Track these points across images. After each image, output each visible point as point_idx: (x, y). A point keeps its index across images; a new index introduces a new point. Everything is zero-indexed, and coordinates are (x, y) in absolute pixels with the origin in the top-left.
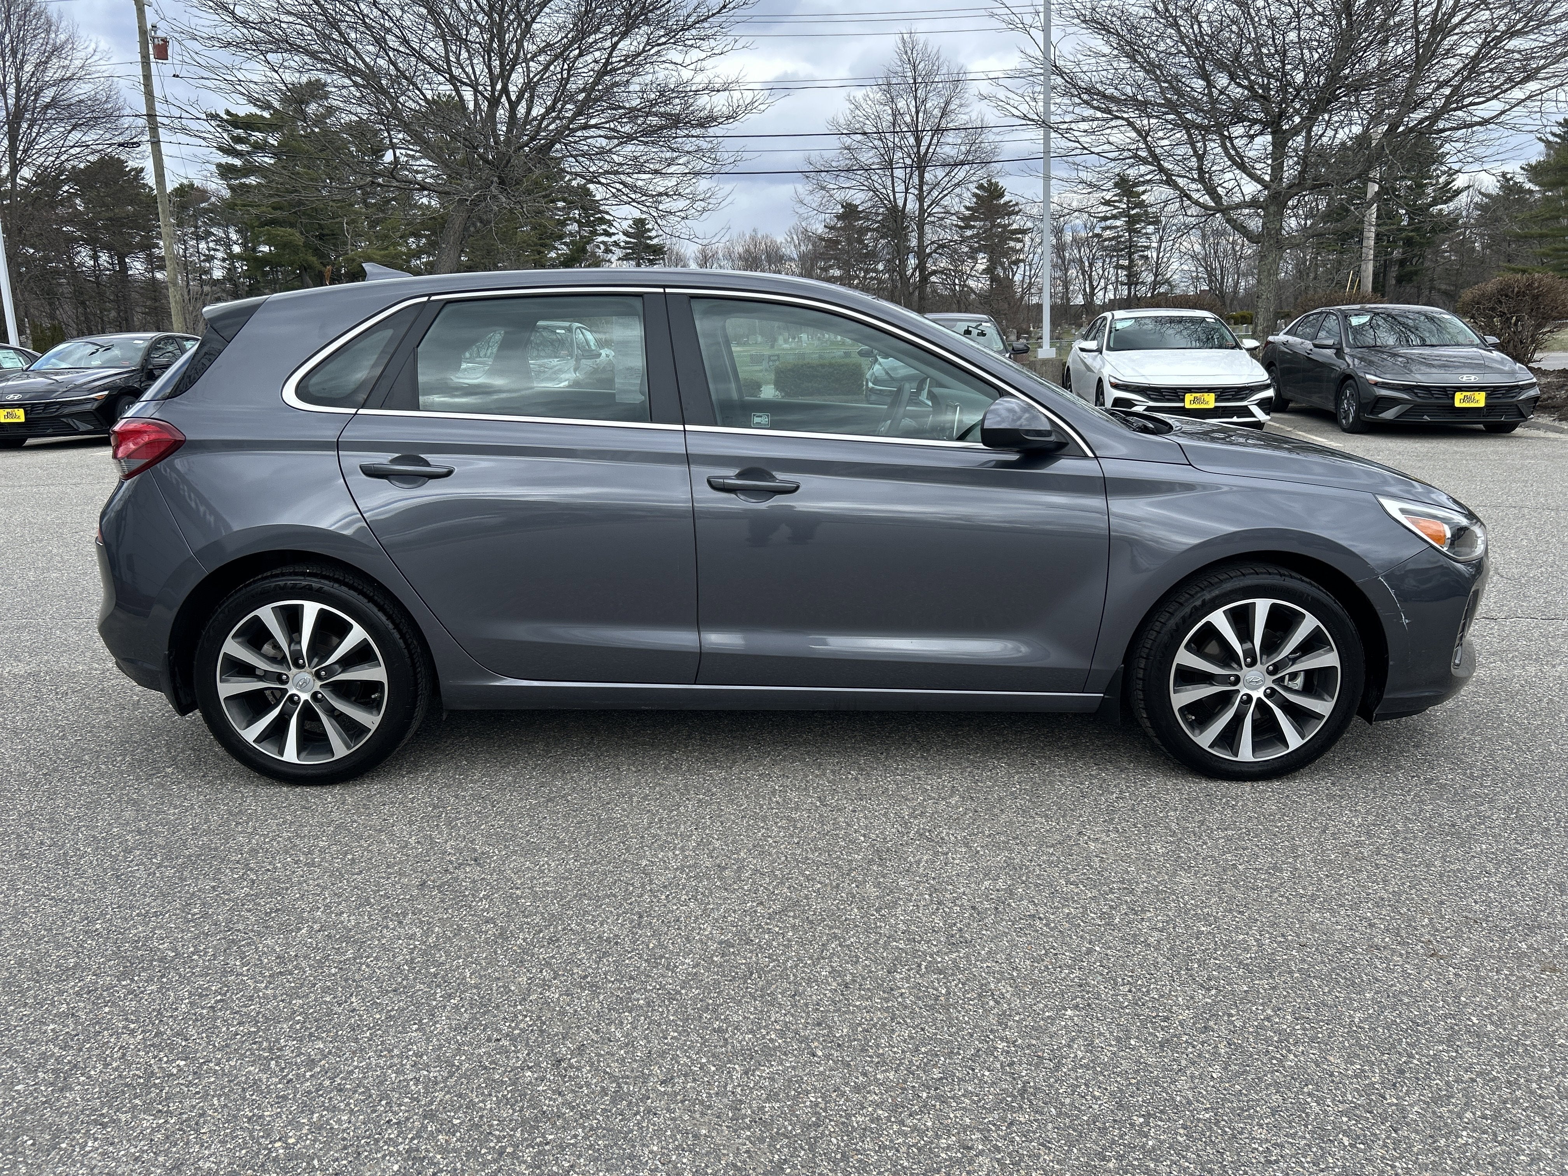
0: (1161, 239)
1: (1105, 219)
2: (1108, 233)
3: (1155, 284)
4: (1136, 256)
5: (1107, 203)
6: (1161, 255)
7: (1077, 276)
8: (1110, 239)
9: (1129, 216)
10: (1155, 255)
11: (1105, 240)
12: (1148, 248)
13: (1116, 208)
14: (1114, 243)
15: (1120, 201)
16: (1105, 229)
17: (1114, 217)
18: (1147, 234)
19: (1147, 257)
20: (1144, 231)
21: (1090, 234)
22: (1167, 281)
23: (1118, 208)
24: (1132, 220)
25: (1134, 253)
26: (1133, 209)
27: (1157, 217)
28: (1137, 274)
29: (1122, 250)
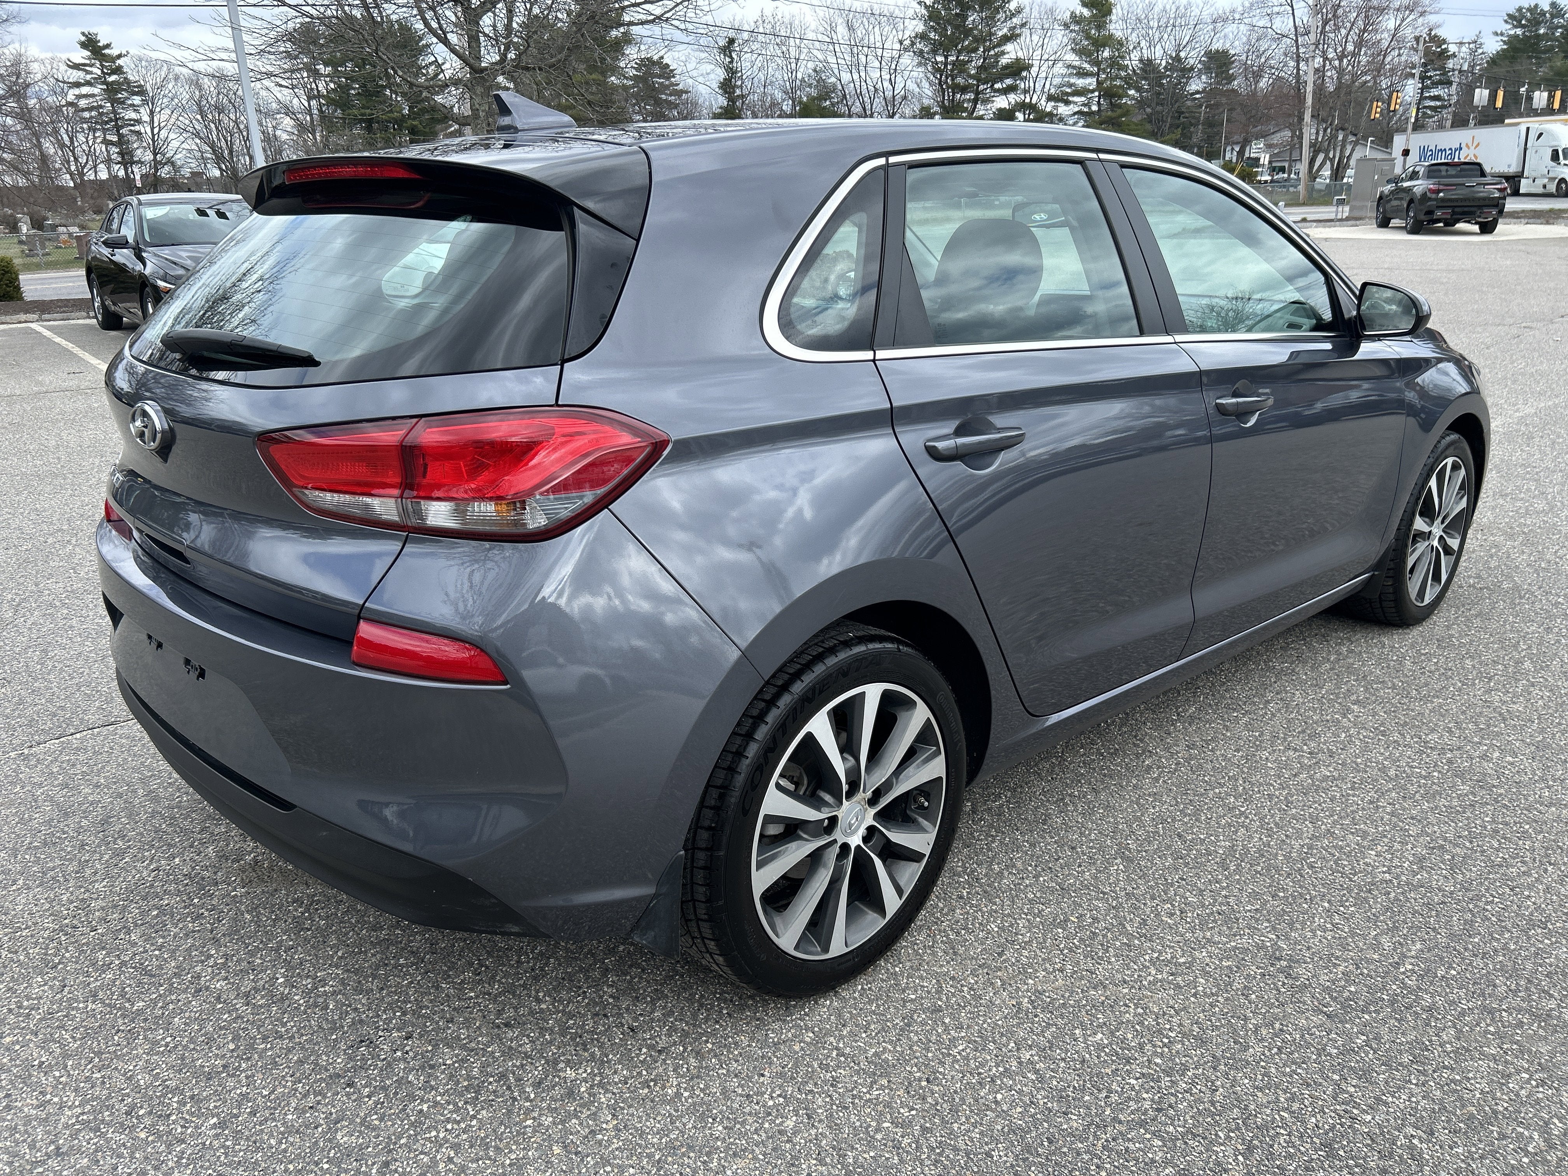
0: (152, 113)
1: (77, 85)
2: (83, 103)
3: (157, 165)
4: (123, 131)
5: (76, 67)
6: (156, 131)
7: (56, 153)
8: (90, 109)
9: (105, 83)
10: (148, 130)
11: (83, 110)
12: (139, 122)
13: (88, 72)
14: (93, 113)
15: (92, 65)
16: (79, 97)
17: (88, 83)
18: (133, 105)
19: (138, 133)
20: (130, 102)
21: (63, 102)
22: (170, 162)
23: (91, 73)
24: (111, 91)
25: (122, 127)
26: (110, 75)
27: (140, 86)
28: (131, 153)
29: (107, 123)
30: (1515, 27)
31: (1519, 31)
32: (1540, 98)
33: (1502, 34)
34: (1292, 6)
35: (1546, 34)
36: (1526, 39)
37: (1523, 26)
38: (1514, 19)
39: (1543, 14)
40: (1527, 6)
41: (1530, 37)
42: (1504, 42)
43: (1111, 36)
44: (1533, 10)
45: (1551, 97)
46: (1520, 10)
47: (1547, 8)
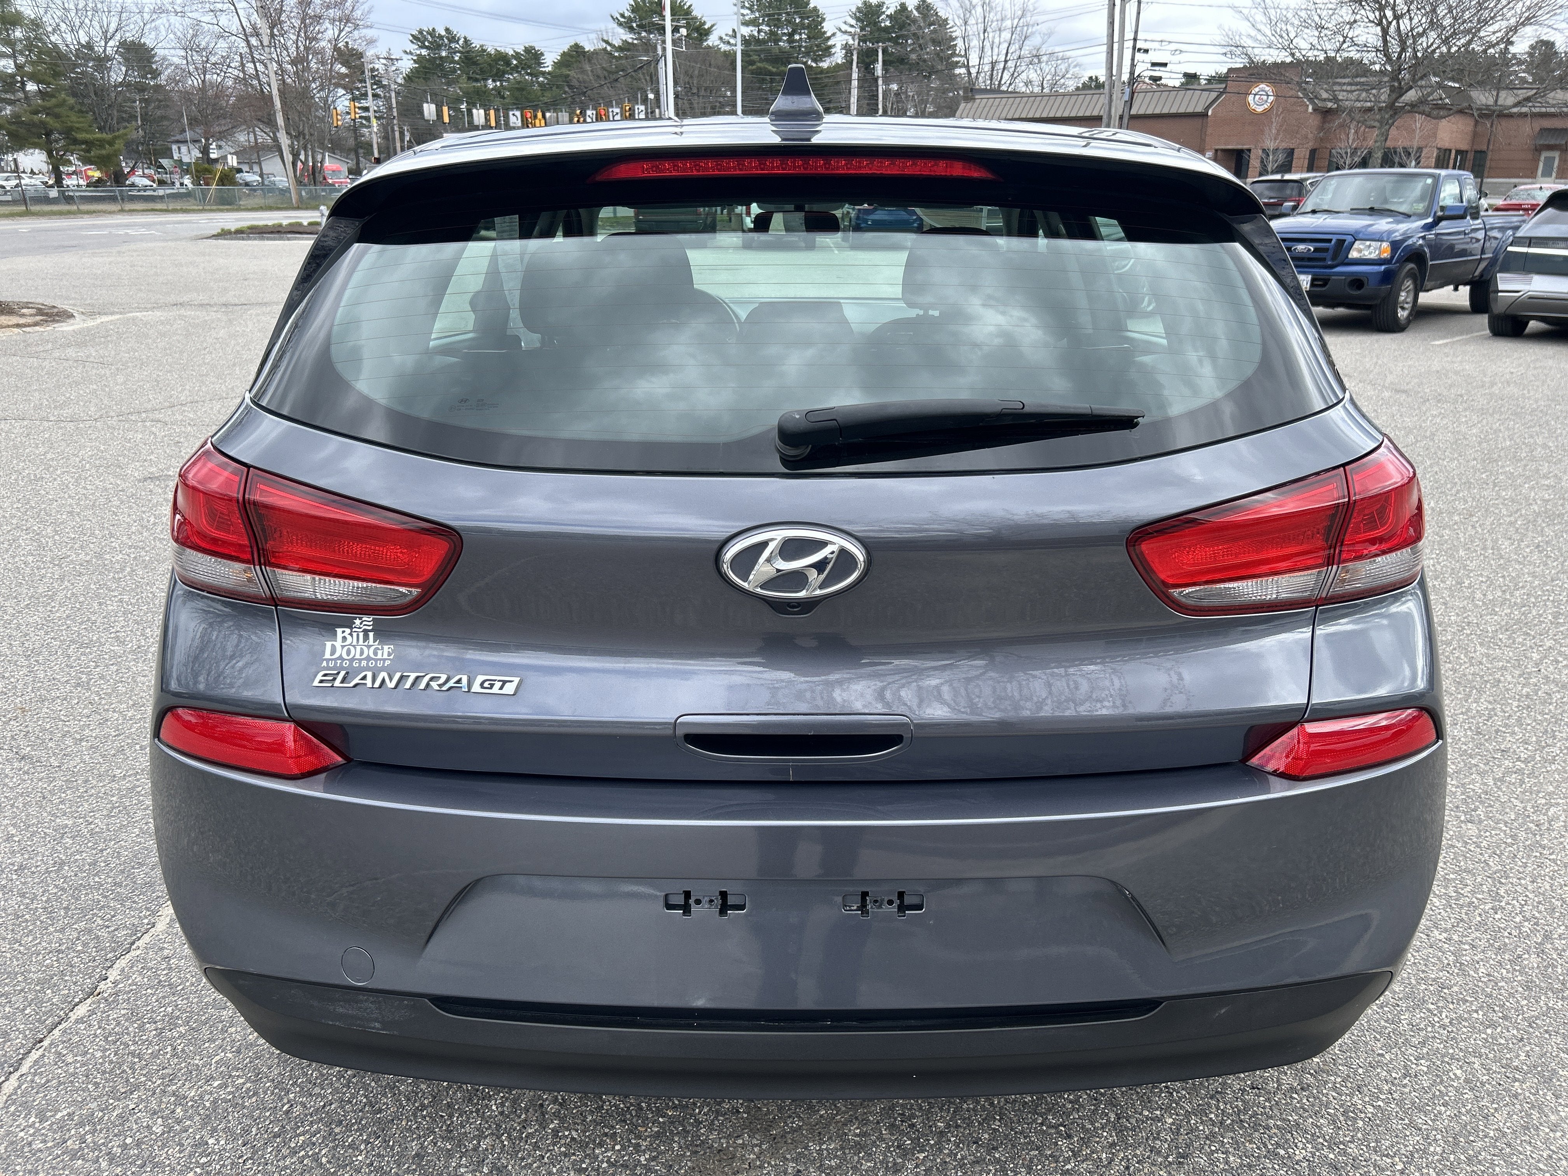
30: (421, 47)
31: (424, 52)
32: (479, 115)
33: (411, 53)
34: (234, 5)
35: (447, 57)
36: (432, 60)
37: (427, 48)
38: (418, 38)
39: (441, 37)
40: (426, 29)
41: (435, 58)
42: (414, 60)
43: (19, 14)
44: (432, 33)
45: (487, 115)
46: (421, 32)
47: (443, 33)
